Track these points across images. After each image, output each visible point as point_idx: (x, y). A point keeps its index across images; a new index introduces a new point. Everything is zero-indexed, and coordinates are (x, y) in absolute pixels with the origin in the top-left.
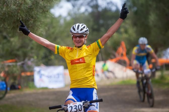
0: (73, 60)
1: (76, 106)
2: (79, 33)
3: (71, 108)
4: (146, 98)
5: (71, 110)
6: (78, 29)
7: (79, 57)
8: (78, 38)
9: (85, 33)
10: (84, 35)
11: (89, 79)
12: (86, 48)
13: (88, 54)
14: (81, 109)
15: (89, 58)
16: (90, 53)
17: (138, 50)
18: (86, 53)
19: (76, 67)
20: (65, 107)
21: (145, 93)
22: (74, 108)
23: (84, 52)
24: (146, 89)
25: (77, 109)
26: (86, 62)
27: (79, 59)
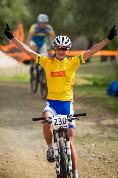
0: (54, 72)
1: (61, 119)
2: (64, 46)
3: (55, 120)
4: (39, 88)
5: (56, 123)
6: (63, 42)
7: (60, 69)
8: (62, 50)
9: (69, 46)
10: (68, 48)
11: (67, 93)
12: (67, 61)
13: (69, 67)
14: (66, 122)
15: (70, 71)
16: (70, 67)
17: (36, 28)
18: (67, 67)
19: (56, 79)
20: (49, 119)
21: (38, 81)
22: (58, 120)
23: (64, 66)
24: (41, 78)
25: (61, 122)
26: (66, 75)
27: (59, 72)
